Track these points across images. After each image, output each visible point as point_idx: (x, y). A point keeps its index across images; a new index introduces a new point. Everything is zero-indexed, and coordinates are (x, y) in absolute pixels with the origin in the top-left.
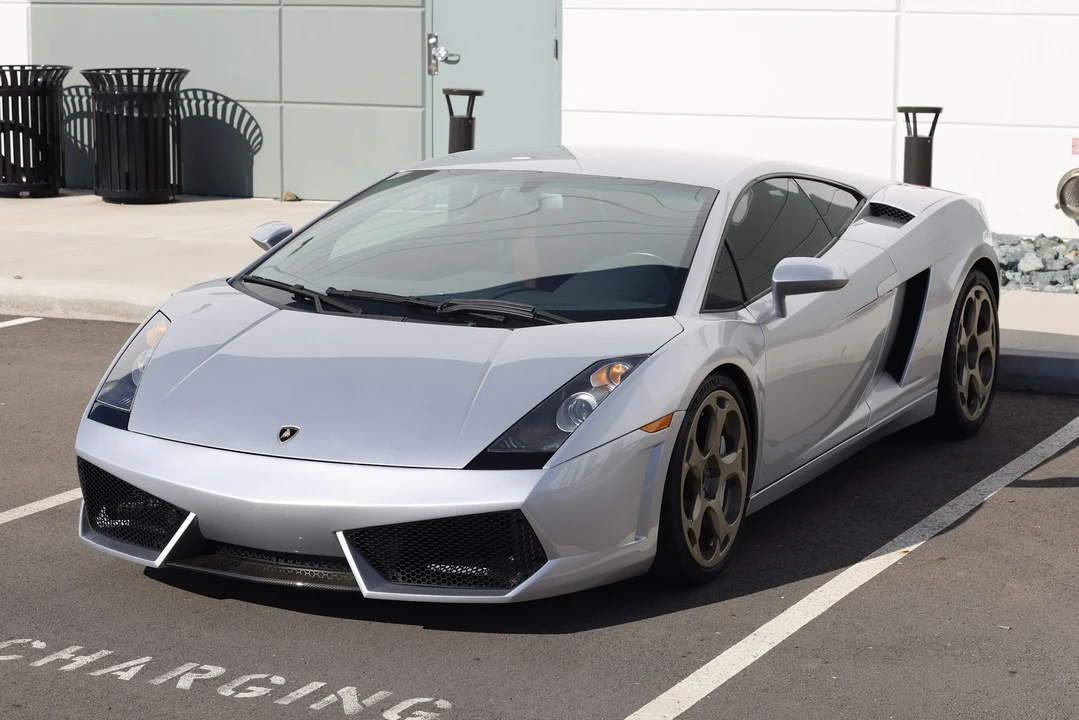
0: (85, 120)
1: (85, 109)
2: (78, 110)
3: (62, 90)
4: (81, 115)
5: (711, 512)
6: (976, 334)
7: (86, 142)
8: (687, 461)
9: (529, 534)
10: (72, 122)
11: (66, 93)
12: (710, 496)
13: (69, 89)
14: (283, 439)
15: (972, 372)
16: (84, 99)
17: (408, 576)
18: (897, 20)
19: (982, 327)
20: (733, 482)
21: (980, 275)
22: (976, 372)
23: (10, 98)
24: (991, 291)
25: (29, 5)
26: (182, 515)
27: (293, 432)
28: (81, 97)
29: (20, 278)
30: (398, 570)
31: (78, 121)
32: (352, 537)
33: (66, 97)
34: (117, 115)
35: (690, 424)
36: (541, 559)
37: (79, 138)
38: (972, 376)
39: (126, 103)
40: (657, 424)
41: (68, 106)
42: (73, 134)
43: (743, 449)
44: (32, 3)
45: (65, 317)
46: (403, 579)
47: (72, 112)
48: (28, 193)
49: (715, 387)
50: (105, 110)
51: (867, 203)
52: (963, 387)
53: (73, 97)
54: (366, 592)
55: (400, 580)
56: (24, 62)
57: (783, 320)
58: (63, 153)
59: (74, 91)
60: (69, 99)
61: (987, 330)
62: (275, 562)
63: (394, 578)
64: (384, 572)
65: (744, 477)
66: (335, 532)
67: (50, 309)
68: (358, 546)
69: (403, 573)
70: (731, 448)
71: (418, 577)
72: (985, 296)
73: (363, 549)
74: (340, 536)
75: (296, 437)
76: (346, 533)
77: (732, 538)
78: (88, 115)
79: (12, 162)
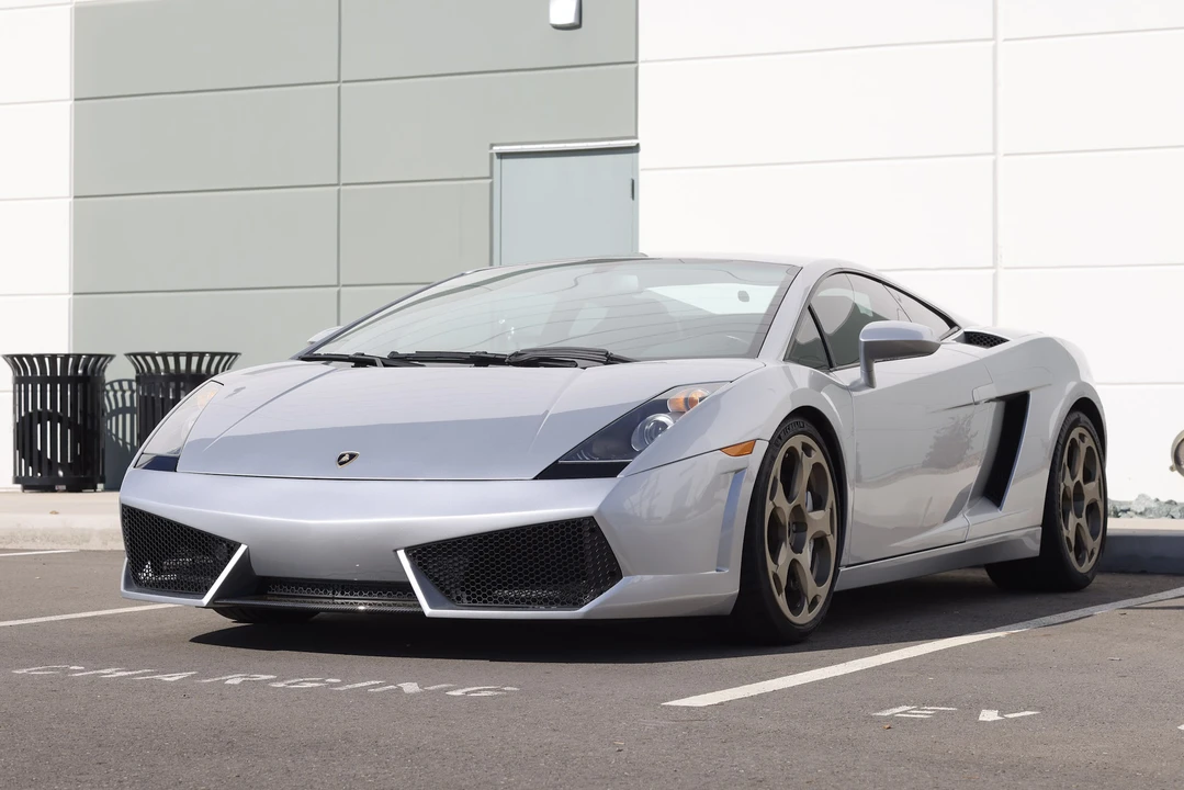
0: (128, 416)
1: (128, 404)
2: (120, 405)
3: (104, 384)
4: (124, 410)
5: (797, 566)
6: (1082, 482)
7: (128, 440)
8: (771, 499)
9: (603, 545)
10: (114, 418)
11: (108, 387)
12: (797, 549)
13: (111, 384)
14: (341, 464)
15: (1079, 520)
16: (128, 394)
17: (474, 596)
18: (995, 276)
19: (1088, 477)
20: (820, 543)
21: (1083, 418)
22: (1083, 521)
23: (48, 386)
24: (1097, 438)
25: (71, 296)
26: (232, 547)
27: (352, 456)
28: (124, 392)
29: (56, 513)
30: (463, 590)
31: (120, 417)
32: (414, 555)
33: (108, 392)
34: (162, 399)
35: (774, 459)
36: (615, 575)
37: (120, 436)
38: (1078, 524)
39: (173, 385)
40: (738, 449)
41: (110, 402)
42: (114, 431)
43: (832, 509)
44: (75, 294)
45: (103, 549)
46: (468, 599)
47: (114, 407)
48: (64, 487)
49: (800, 430)
50: (149, 393)
51: (961, 332)
52: (1069, 532)
53: (115, 392)
54: (428, 611)
55: (465, 601)
56: (65, 350)
57: (871, 390)
58: (103, 450)
59: (116, 386)
60: (111, 394)
61: (1094, 480)
62: (331, 595)
63: (459, 599)
64: (448, 592)
65: (832, 541)
66: (395, 551)
67: (88, 541)
68: (420, 564)
69: (468, 593)
70: (818, 505)
71: (485, 596)
72: (1089, 442)
73: (425, 567)
74: (402, 554)
75: (355, 461)
76: (408, 550)
77: (821, 602)
78: (131, 410)
79: (49, 457)
